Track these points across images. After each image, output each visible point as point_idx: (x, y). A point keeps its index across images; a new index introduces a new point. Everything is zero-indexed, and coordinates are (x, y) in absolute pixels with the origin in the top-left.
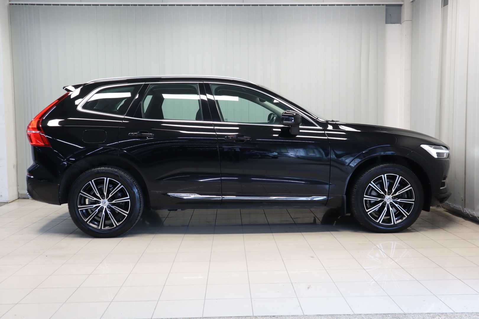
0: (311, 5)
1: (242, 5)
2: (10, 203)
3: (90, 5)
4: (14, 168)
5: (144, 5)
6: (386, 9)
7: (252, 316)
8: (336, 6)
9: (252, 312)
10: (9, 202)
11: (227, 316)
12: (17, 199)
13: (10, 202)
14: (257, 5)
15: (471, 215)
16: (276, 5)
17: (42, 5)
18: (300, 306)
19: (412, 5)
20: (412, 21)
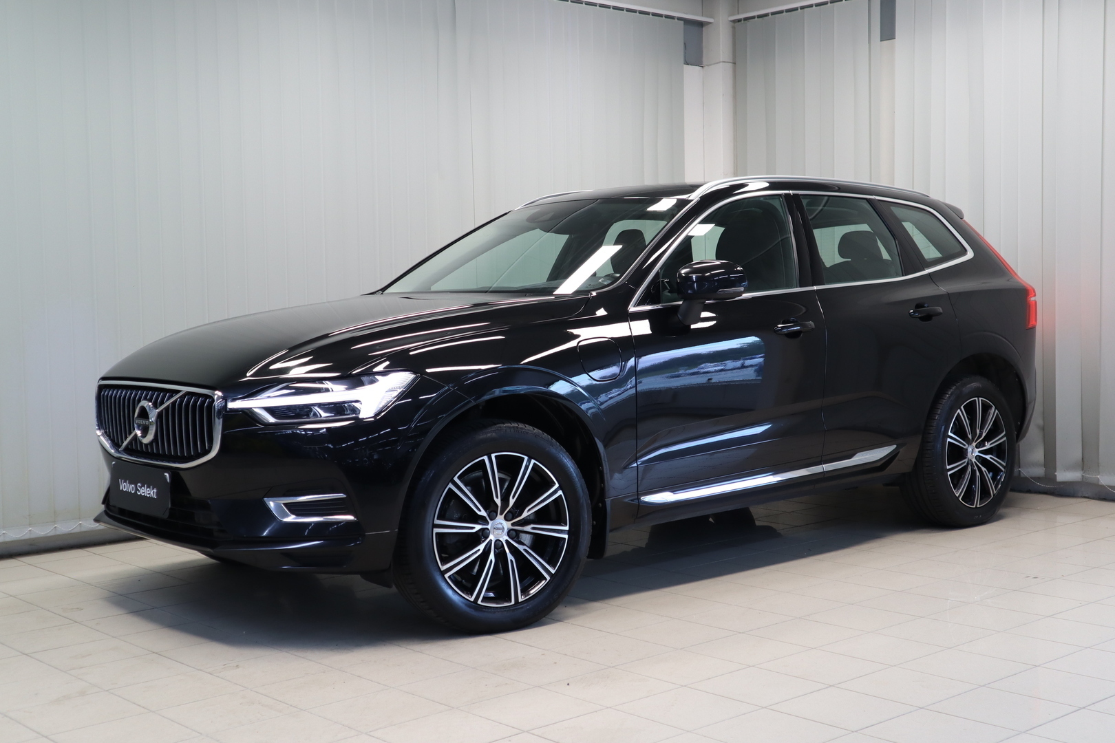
19: (734, 28)
20: (735, 63)
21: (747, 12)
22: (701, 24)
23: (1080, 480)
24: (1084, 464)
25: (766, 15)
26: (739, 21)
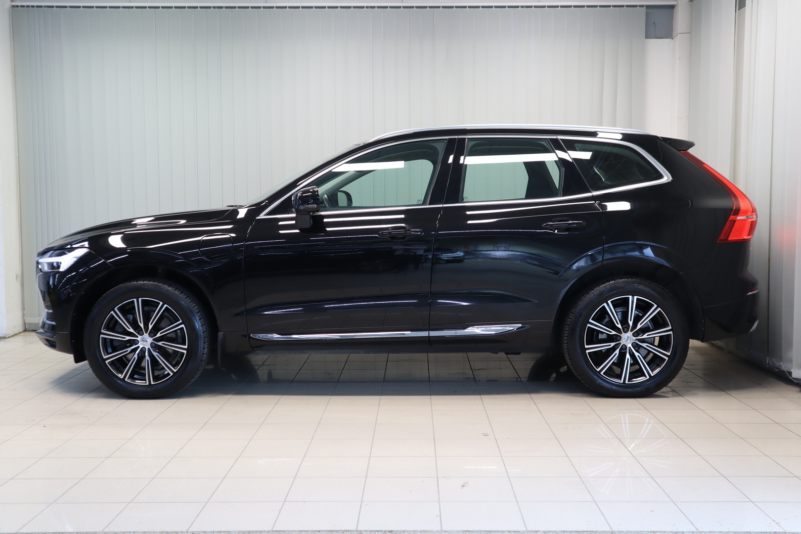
0: (518, 7)
1: (400, 7)
2: (10, 339)
3: (145, 7)
4: (17, 279)
5: (235, 7)
6: (647, 13)
7: (354, 531)
8: (559, 8)
9: (356, 525)
10: (7, 337)
11: (312, 529)
12: (21, 332)
13: (9, 337)
14: (426, 7)
15: (777, 368)
16: (457, 7)
17: (66, 7)
18: (439, 515)
20: (691, 33)
22: (671, 7)
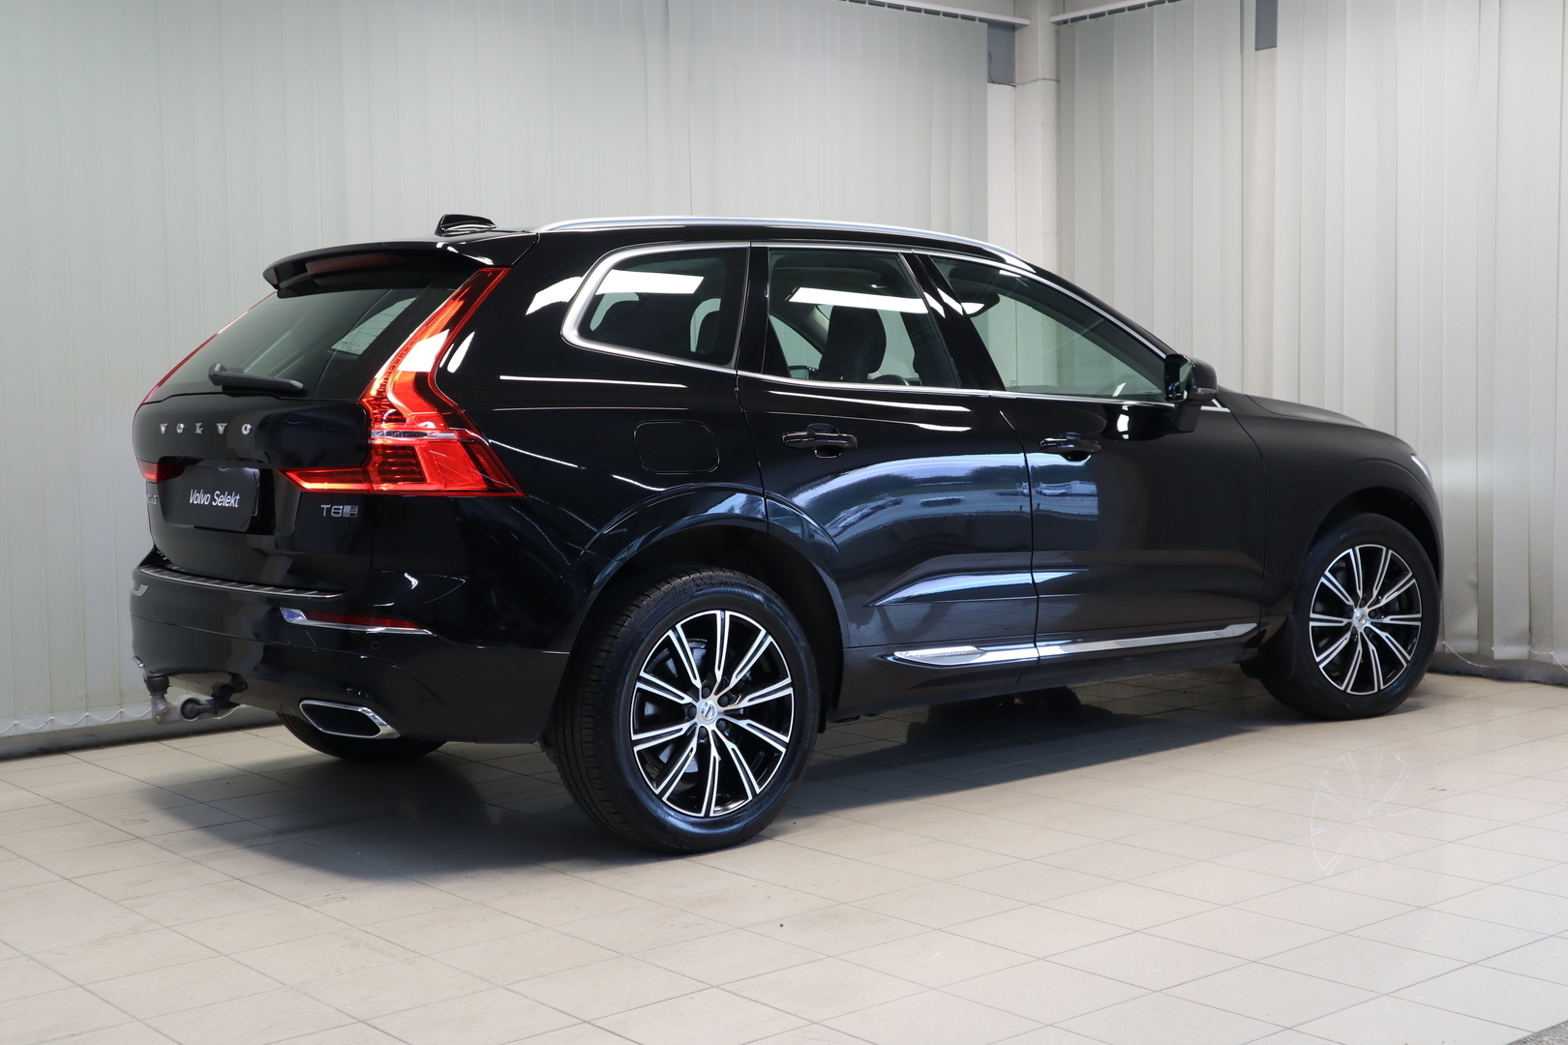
19: (1057, 32)
20: (1058, 81)
21: (1076, 10)
22: (1012, 28)
23: (1526, 658)
24: (1530, 636)
25: (1102, 14)
26: (1065, 22)
